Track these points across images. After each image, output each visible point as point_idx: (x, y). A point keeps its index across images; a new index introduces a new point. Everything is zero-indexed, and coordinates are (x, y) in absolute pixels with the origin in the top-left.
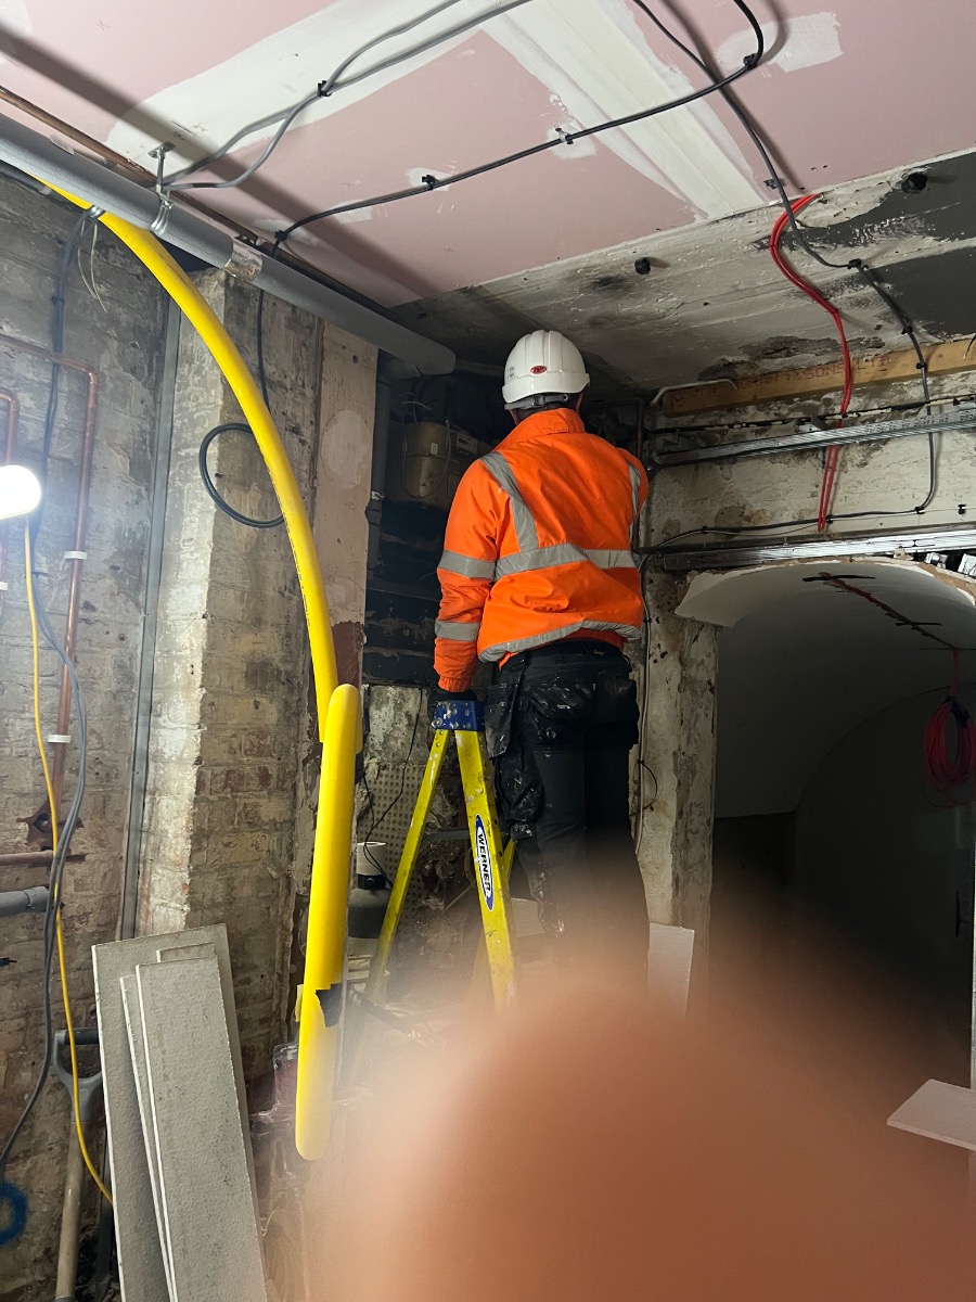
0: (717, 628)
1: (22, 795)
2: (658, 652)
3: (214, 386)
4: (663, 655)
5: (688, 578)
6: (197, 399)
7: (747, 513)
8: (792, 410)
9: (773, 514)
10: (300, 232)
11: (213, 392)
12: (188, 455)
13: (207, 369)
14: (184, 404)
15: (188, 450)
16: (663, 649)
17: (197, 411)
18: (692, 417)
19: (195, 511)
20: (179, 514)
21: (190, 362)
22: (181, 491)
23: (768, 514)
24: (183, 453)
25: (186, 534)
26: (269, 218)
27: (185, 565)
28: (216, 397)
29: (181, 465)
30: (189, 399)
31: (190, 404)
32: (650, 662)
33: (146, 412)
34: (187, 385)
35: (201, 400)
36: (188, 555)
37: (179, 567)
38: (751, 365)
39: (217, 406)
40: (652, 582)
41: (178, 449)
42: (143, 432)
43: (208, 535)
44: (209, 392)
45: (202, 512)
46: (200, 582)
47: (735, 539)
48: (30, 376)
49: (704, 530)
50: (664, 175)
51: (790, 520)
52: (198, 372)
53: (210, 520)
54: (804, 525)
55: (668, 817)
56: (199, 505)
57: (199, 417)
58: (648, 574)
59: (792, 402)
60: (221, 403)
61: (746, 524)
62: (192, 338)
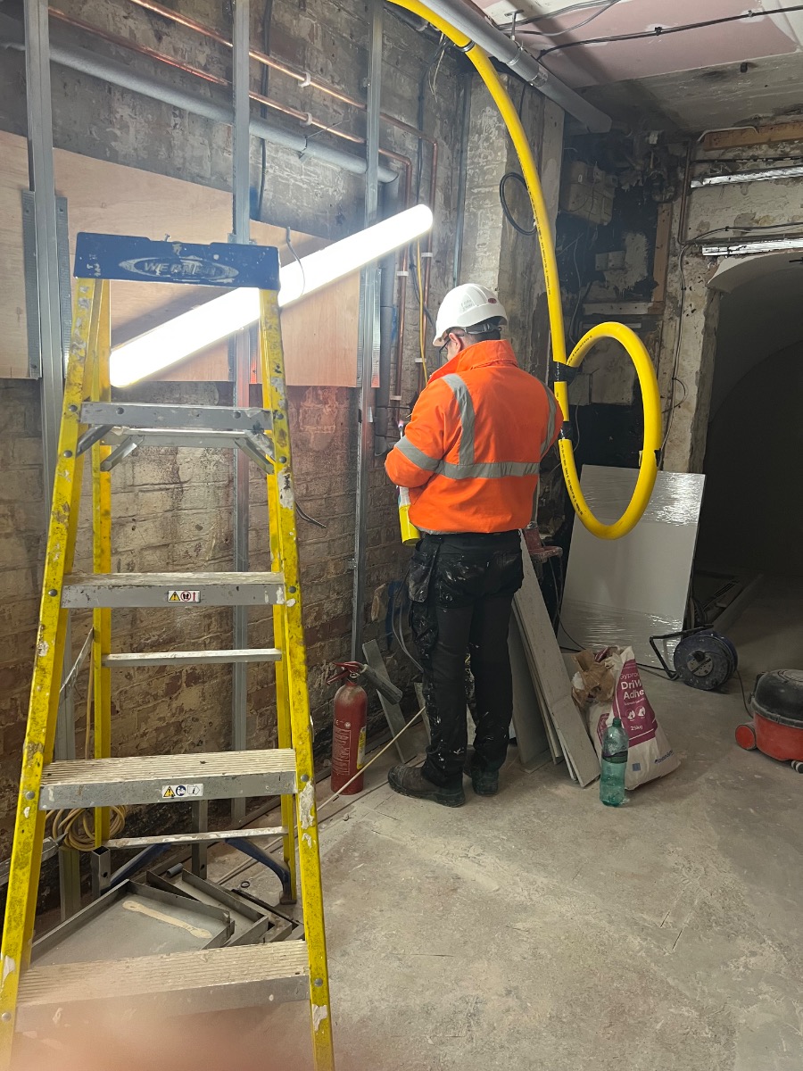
0: (721, 293)
1: (407, 391)
2: (690, 309)
3: (500, 149)
4: (693, 312)
5: (718, 261)
6: (487, 157)
7: (757, 218)
8: (793, 149)
9: (774, 219)
10: (557, 51)
11: (499, 154)
12: (479, 193)
13: (494, 138)
14: (476, 160)
15: (479, 189)
16: (693, 308)
17: (487, 163)
18: (722, 151)
19: (486, 227)
20: (474, 228)
21: (480, 134)
22: (475, 215)
23: (771, 218)
24: (476, 191)
25: (479, 241)
26: (540, 43)
27: (480, 259)
28: (502, 156)
29: (474, 199)
30: (480, 157)
31: (481, 160)
32: (684, 316)
33: (450, 165)
34: (478, 148)
35: (489, 158)
36: (482, 254)
37: (475, 261)
38: (772, 119)
39: (502, 162)
40: (687, 263)
41: (471, 188)
42: (448, 177)
43: (498, 242)
44: (496, 153)
45: (492, 228)
46: (492, 270)
47: (747, 235)
48: (410, 147)
49: (727, 229)
50: (792, 30)
51: (785, 222)
52: (487, 139)
53: (499, 232)
54: (794, 226)
55: (690, 411)
56: (490, 223)
57: (488, 169)
58: (685, 258)
59: (794, 143)
60: (505, 160)
61: (755, 225)
62: (481, 118)
